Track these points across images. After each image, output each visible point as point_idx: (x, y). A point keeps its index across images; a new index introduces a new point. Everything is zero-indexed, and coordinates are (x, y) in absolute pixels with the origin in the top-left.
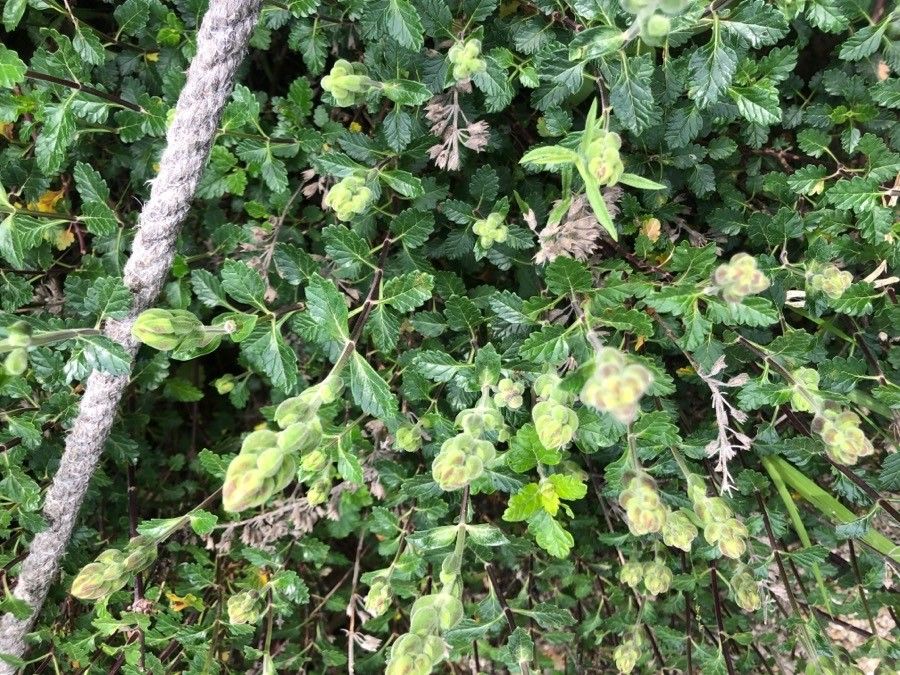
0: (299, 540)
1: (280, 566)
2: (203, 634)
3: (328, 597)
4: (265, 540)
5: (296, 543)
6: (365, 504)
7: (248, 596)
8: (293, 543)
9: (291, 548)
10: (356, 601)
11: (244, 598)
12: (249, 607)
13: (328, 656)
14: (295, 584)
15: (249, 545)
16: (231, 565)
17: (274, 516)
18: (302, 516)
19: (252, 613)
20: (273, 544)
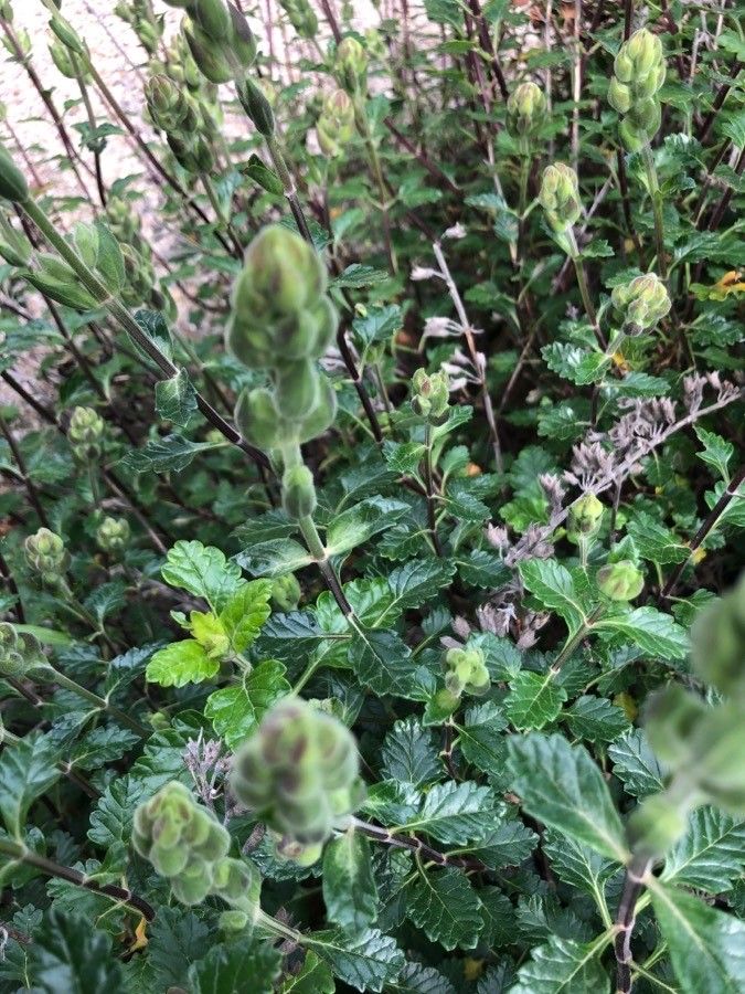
0: (587, 428)
1: (603, 384)
2: (680, 254)
3: (519, 367)
4: (638, 413)
5: (589, 423)
6: (510, 505)
7: (641, 324)
8: (594, 421)
9: (595, 412)
10: (475, 373)
11: (646, 319)
12: (635, 308)
13: (492, 293)
14: (570, 367)
15: (658, 398)
16: (667, 362)
17: (637, 450)
18: (596, 465)
19: (624, 301)
20: (624, 412)
